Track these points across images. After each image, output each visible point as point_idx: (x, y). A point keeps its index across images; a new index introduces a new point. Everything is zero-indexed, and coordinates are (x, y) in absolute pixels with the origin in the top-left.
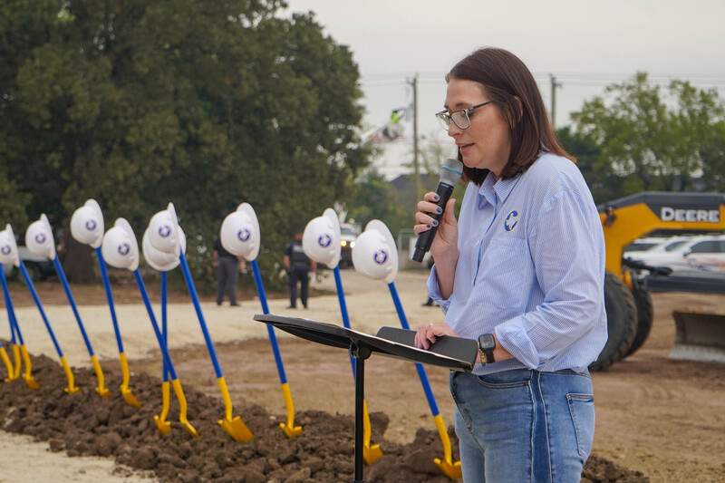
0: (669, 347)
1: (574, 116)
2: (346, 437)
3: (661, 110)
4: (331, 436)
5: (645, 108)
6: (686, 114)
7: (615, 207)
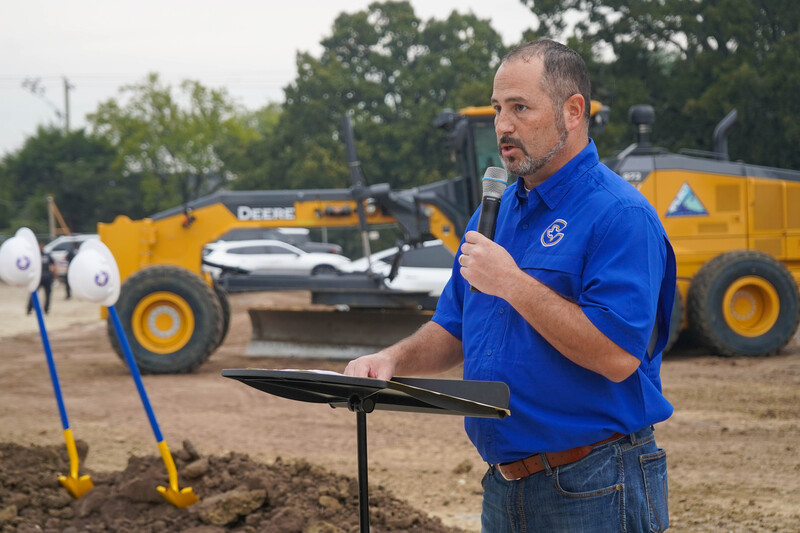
0: (244, 344)
1: (90, 117)
2: (47, 469)
3: (174, 109)
4: (32, 469)
5: (159, 107)
6: (198, 112)
7: (193, 208)
